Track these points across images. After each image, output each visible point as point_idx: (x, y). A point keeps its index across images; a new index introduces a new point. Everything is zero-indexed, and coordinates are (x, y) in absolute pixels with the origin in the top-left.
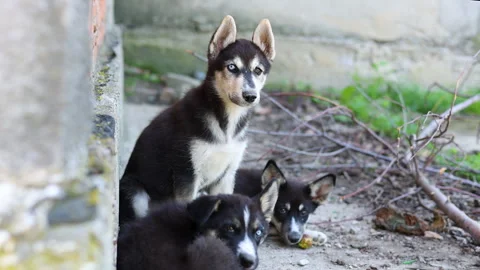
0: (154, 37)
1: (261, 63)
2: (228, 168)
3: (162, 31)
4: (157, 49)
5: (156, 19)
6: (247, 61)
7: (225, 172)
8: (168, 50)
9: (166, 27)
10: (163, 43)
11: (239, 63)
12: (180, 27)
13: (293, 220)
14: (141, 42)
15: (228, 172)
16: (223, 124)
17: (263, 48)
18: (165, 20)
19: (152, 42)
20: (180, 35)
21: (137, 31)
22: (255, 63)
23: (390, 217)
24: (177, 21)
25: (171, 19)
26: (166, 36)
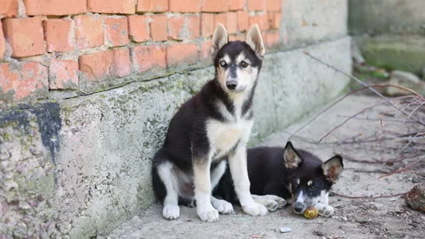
0: (391, 42)
1: (246, 58)
2: (239, 141)
3: (398, 37)
4: (394, 52)
5: (392, 28)
6: (233, 58)
7: (237, 145)
8: (402, 52)
9: (400, 34)
10: (399, 46)
11: (227, 59)
12: (412, 34)
13: (301, 193)
14: (381, 46)
15: (240, 145)
16: (230, 108)
17: (253, 46)
18: (400, 28)
19: (390, 46)
20: (412, 40)
21: (378, 38)
22: (241, 58)
23: (416, 196)
24: (409, 29)
25: (404, 28)
26: (402, 41)
